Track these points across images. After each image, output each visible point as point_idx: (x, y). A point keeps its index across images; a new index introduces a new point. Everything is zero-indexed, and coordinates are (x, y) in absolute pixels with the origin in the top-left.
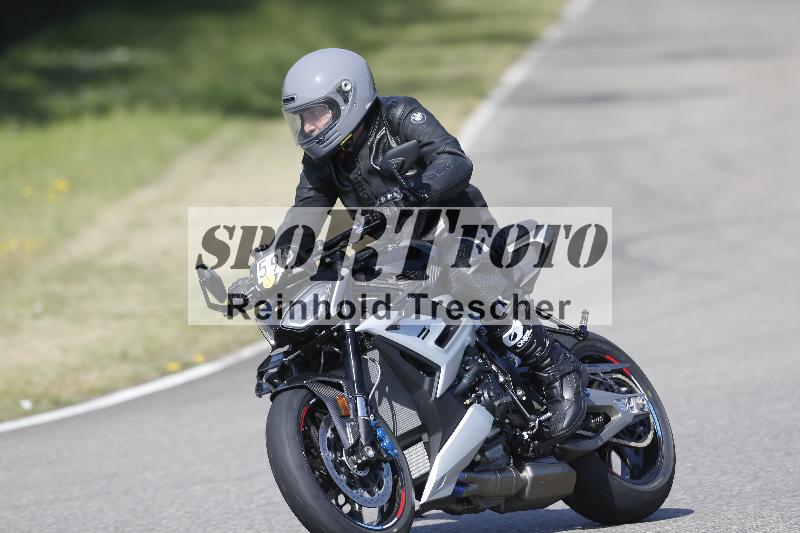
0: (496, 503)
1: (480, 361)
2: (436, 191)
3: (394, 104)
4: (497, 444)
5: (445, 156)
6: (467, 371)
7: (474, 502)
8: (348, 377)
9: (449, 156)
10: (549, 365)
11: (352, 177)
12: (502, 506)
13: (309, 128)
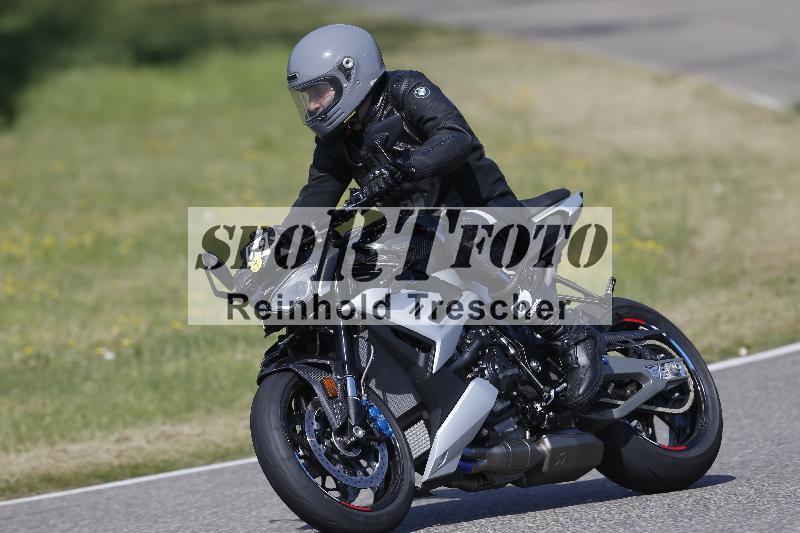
0: (517, 477)
1: (483, 334)
3: (399, 78)
4: (508, 418)
5: (444, 132)
6: (468, 345)
7: (490, 478)
8: (339, 357)
10: (563, 333)
12: (524, 480)
13: (313, 106)
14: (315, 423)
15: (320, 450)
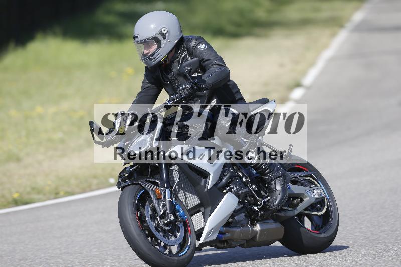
0: (242, 243)
1: (232, 171)
2: (209, 84)
3: (190, 39)
4: (241, 213)
5: (215, 66)
6: (225, 176)
7: (230, 243)
8: (162, 179)
9: (218, 66)
10: (269, 173)
11: (169, 76)
12: (245, 244)
13: (146, 52)
14: (150, 211)
15: (152, 225)
